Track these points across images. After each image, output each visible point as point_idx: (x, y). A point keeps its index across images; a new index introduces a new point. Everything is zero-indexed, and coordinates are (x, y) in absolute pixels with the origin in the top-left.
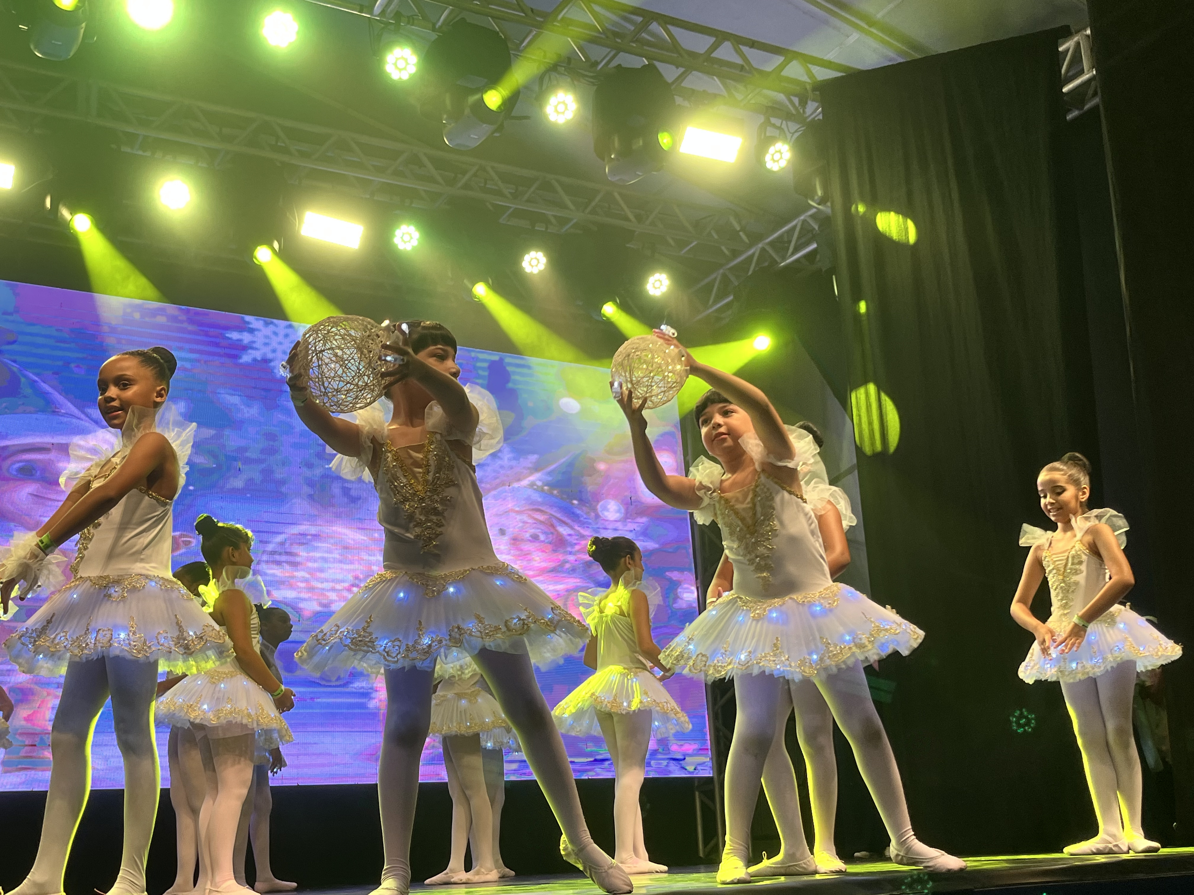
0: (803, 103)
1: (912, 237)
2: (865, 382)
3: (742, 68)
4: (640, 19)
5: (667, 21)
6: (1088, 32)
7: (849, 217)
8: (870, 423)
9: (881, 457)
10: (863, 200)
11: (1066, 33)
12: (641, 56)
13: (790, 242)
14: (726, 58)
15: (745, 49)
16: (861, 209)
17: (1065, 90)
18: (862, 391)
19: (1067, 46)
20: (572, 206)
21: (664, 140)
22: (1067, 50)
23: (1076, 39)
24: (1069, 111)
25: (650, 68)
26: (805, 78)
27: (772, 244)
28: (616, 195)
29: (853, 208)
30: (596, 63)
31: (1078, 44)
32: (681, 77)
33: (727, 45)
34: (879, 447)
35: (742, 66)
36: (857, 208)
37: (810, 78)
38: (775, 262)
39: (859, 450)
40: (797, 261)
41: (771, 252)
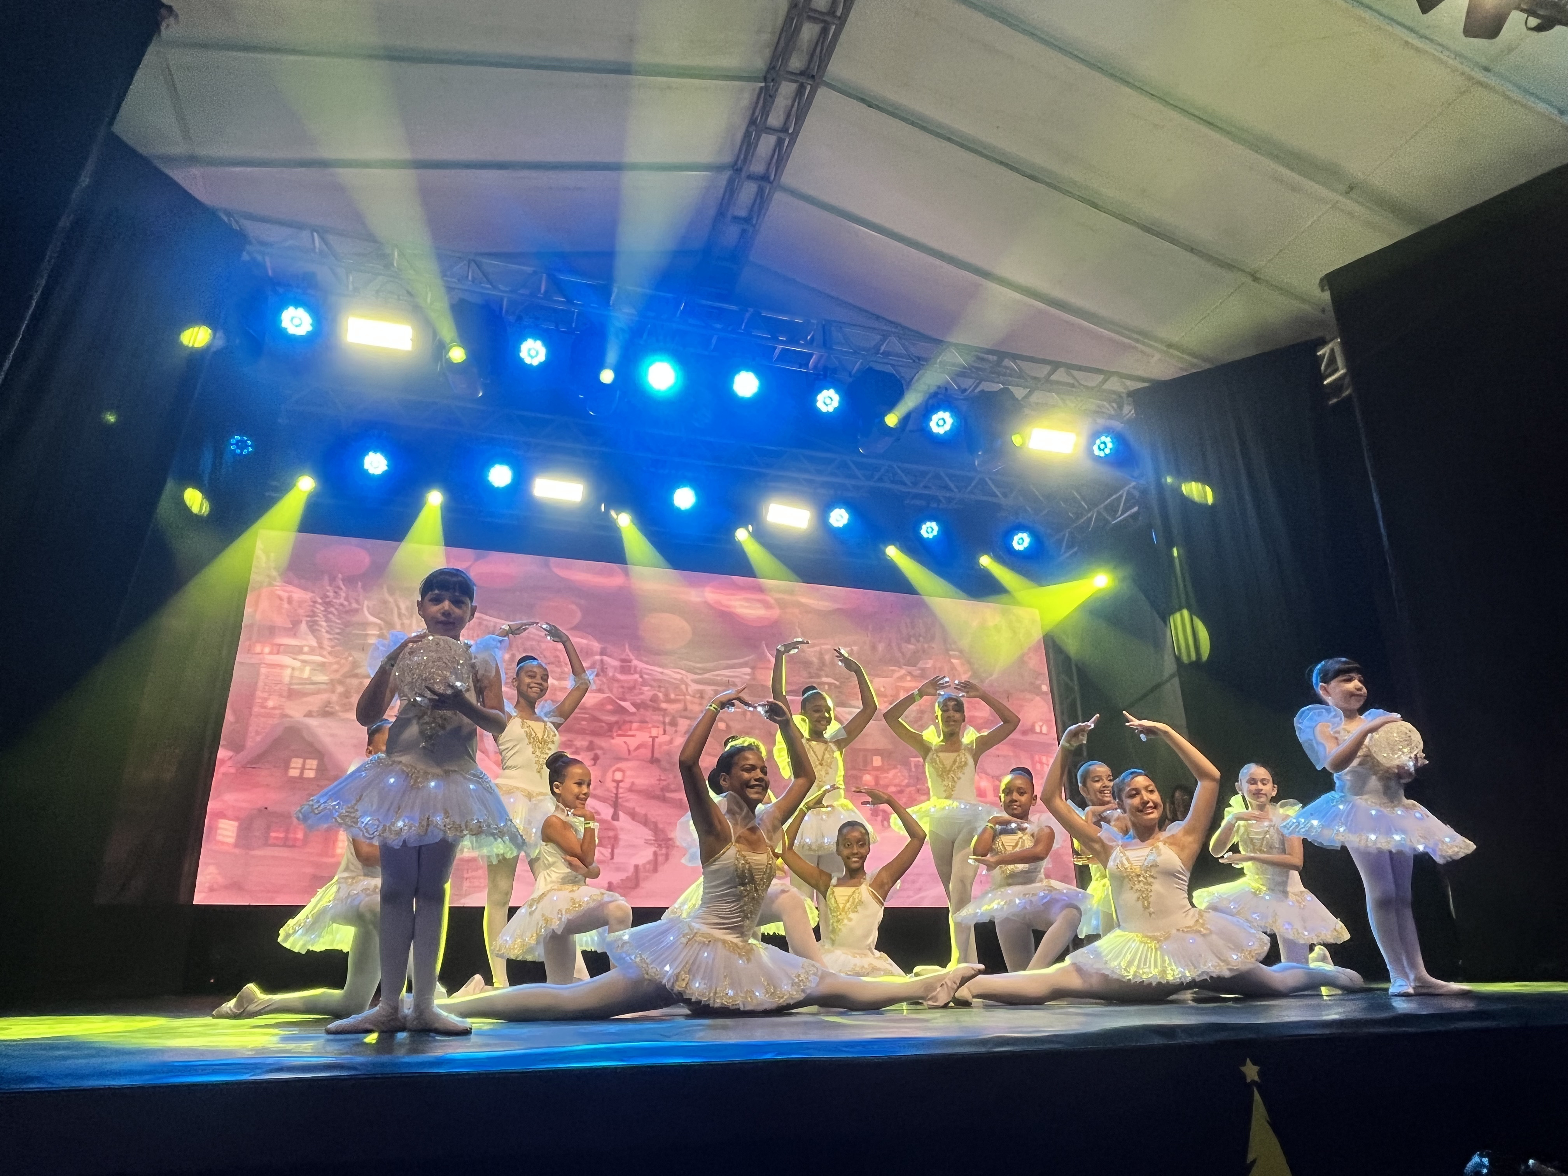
0: (1120, 407)
1: (1210, 500)
2: (1180, 609)
3: (1073, 386)
4: (995, 358)
5: (1014, 357)
6: (1339, 340)
7: (1160, 487)
8: (1186, 639)
9: (1197, 665)
10: (1169, 473)
11: (1323, 342)
12: (998, 383)
13: (1119, 506)
14: (1061, 379)
15: (1075, 373)
16: (1169, 480)
17: (1325, 383)
18: (1178, 616)
19: (1323, 352)
20: (956, 490)
21: (1017, 440)
22: (1324, 355)
23: (1330, 345)
24: (1329, 399)
25: (1005, 391)
26: (1121, 389)
27: (1106, 508)
28: (987, 479)
29: (1163, 480)
30: (965, 390)
31: (1332, 350)
32: (1027, 397)
33: (1061, 371)
34: (1194, 657)
35: (1073, 384)
36: (1166, 479)
37: (1124, 389)
38: (1107, 522)
39: (1178, 659)
40: (1126, 519)
41: (1105, 514)
